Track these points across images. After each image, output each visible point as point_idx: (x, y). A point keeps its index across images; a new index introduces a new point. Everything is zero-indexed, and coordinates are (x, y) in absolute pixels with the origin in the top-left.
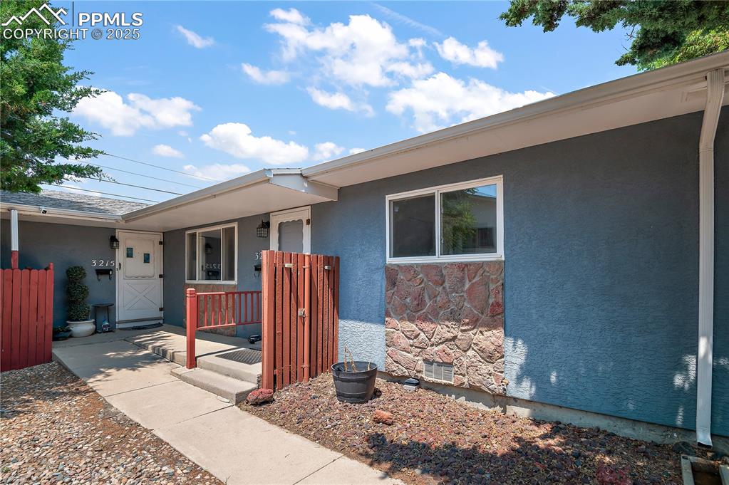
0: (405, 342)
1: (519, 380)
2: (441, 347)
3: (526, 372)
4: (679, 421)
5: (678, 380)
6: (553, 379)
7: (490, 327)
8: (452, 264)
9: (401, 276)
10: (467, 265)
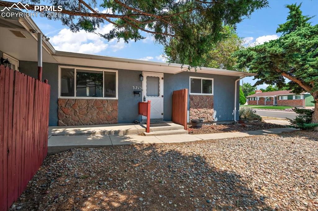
0: (195, 114)
1: (215, 118)
2: (202, 114)
3: (217, 116)
4: (233, 120)
5: (233, 114)
6: (220, 117)
7: (212, 108)
8: (205, 95)
9: (194, 98)
10: (208, 96)
